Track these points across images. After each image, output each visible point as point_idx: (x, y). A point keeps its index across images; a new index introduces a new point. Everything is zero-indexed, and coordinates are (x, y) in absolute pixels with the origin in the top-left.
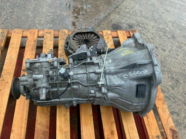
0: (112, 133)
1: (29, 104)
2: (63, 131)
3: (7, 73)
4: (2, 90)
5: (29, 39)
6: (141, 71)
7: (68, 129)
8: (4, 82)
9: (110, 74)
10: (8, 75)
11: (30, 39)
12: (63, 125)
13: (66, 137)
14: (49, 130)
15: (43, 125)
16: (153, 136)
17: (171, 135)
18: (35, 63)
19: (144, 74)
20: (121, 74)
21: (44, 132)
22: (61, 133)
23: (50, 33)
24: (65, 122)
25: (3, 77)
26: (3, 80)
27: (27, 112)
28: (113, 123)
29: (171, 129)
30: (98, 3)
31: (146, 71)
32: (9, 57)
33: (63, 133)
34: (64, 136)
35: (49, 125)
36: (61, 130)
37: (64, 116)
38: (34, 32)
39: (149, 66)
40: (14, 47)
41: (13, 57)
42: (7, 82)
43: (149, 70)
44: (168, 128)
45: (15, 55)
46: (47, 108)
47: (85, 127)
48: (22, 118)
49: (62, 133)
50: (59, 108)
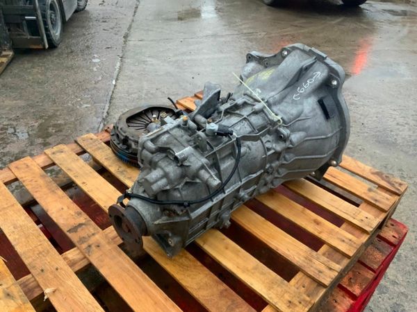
0: (317, 223)
1: (144, 274)
2: (249, 269)
3: (38, 254)
4: (61, 289)
5: (24, 179)
6: (312, 77)
7: (253, 261)
8: (49, 274)
9: (275, 104)
10: (44, 258)
11: (30, 178)
12: (240, 261)
13: (263, 273)
14: (225, 285)
15: (207, 285)
16: (364, 193)
17: (379, 178)
18: (158, 136)
19: (320, 78)
20: (289, 97)
21: (221, 293)
22: (250, 274)
23: (62, 152)
24: (238, 255)
25: (38, 266)
26: (42, 270)
27: (155, 287)
28: (304, 210)
29: (373, 173)
30: (69, 105)
31: (319, 73)
32: (12, 227)
33: (253, 271)
34: (258, 275)
35: (216, 278)
36: (245, 270)
37: (227, 248)
38: (25, 164)
39: (318, 66)
40: (6, 206)
41: (20, 223)
42: (54, 270)
43: (321, 70)
44: (370, 174)
45: (23, 218)
46: (186, 257)
47: (275, 241)
48: (156, 303)
49: (253, 273)
50: (204, 243)
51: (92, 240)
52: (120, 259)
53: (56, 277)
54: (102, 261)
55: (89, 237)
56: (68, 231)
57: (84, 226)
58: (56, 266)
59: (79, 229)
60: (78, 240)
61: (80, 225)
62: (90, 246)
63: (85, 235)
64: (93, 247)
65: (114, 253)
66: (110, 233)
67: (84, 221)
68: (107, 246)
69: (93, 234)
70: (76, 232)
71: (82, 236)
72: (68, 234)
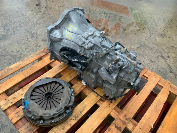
8: (143, 131)
51: (123, 119)
52: (129, 106)
53: (144, 127)
54: (132, 113)
55: (122, 121)
56: (121, 131)
57: (117, 125)
58: (139, 129)
59: (119, 126)
60: (124, 125)
61: (116, 127)
62: (126, 119)
63: (121, 123)
64: (127, 117)
65: (127, 109)
66: (116, 114)
67: (114, 126)
68: (124, 113)
69: (120, 119)
70: (120, 127)
71: (122, 124)
72: (122, 131)
